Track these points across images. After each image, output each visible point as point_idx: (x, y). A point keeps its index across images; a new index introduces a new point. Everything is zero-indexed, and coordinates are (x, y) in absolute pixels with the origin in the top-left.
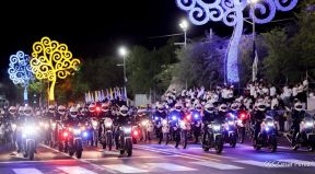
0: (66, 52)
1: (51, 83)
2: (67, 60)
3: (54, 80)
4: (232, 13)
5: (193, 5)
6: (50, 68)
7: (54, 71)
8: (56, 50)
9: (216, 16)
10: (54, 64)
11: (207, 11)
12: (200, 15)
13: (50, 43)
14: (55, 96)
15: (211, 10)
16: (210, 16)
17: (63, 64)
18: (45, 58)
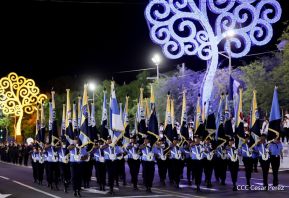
0: (34, 87)
1: (18, 118)
2: (34, 95)
3: (21, 115)
4: (207, 47)
5: (167, 39)
6: (16, 103)
7: (21, 106)
8: (23, 85)
9: (191, 50)
10: (21, 99)
11: (182, 45)
12: (174, 49)
13: (17, 78)
14: (22, 132)
15: (186, 44)
16: (185, 50)
17: (30, 99)
18: (12, 93)
